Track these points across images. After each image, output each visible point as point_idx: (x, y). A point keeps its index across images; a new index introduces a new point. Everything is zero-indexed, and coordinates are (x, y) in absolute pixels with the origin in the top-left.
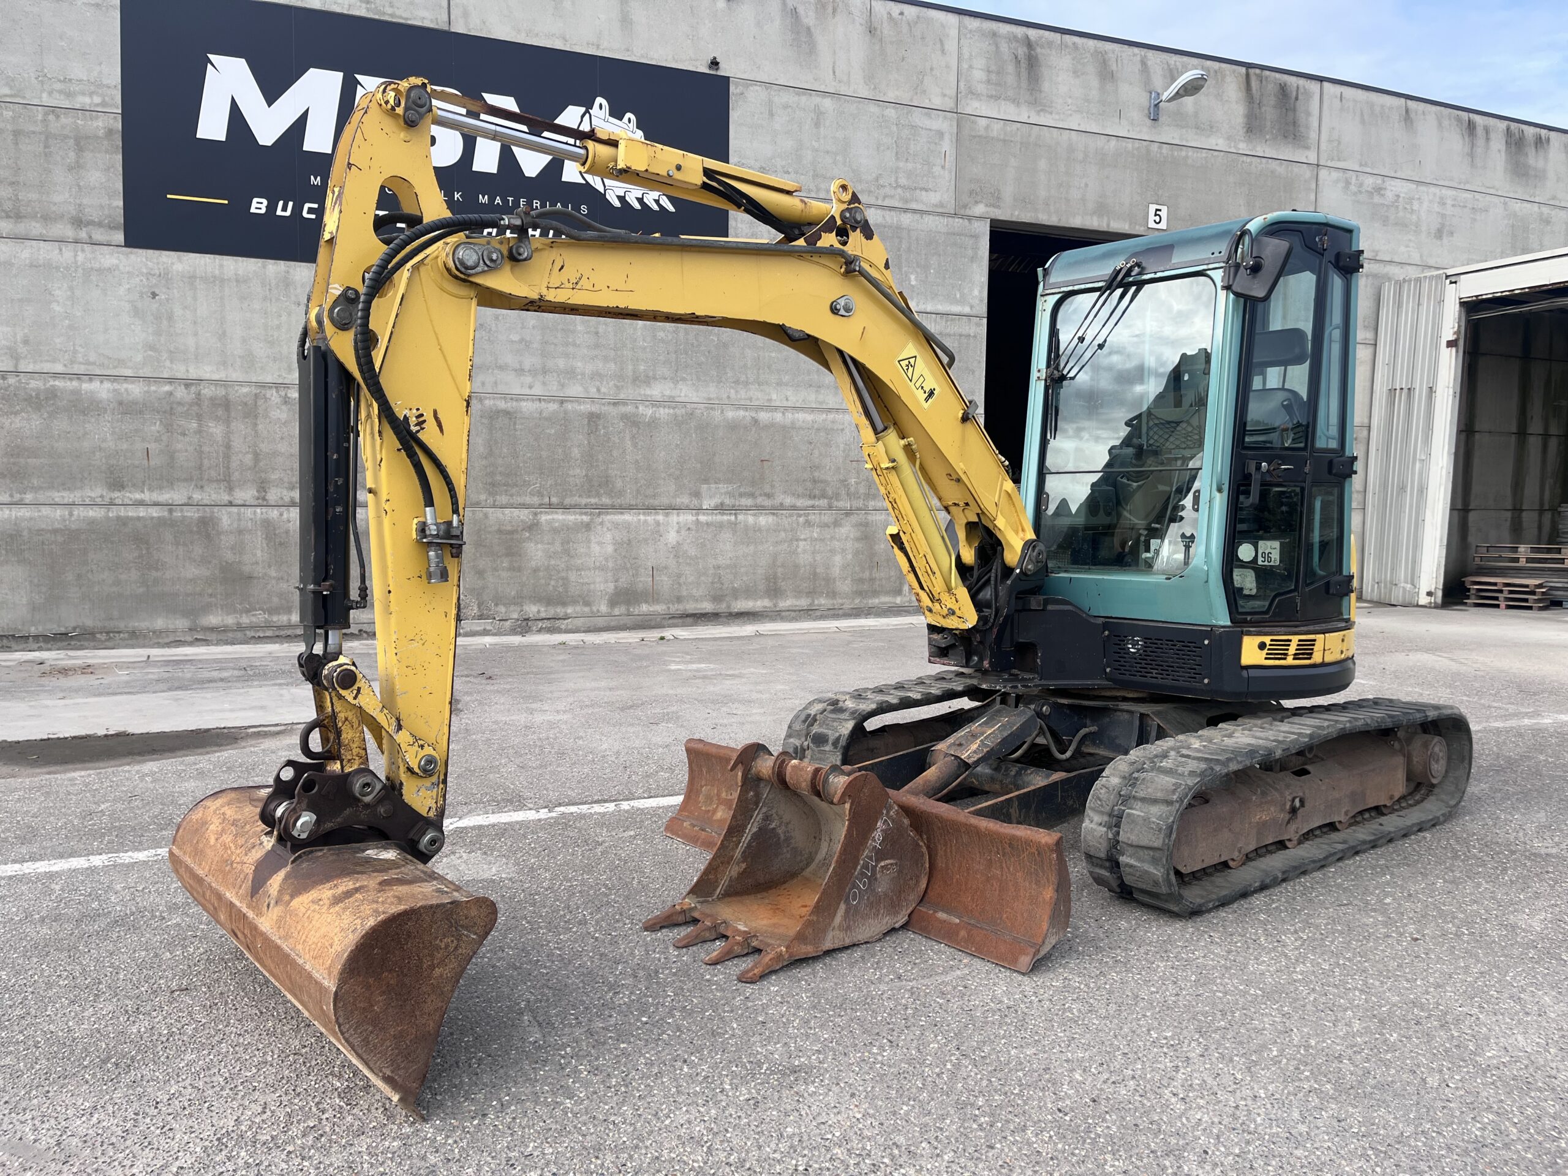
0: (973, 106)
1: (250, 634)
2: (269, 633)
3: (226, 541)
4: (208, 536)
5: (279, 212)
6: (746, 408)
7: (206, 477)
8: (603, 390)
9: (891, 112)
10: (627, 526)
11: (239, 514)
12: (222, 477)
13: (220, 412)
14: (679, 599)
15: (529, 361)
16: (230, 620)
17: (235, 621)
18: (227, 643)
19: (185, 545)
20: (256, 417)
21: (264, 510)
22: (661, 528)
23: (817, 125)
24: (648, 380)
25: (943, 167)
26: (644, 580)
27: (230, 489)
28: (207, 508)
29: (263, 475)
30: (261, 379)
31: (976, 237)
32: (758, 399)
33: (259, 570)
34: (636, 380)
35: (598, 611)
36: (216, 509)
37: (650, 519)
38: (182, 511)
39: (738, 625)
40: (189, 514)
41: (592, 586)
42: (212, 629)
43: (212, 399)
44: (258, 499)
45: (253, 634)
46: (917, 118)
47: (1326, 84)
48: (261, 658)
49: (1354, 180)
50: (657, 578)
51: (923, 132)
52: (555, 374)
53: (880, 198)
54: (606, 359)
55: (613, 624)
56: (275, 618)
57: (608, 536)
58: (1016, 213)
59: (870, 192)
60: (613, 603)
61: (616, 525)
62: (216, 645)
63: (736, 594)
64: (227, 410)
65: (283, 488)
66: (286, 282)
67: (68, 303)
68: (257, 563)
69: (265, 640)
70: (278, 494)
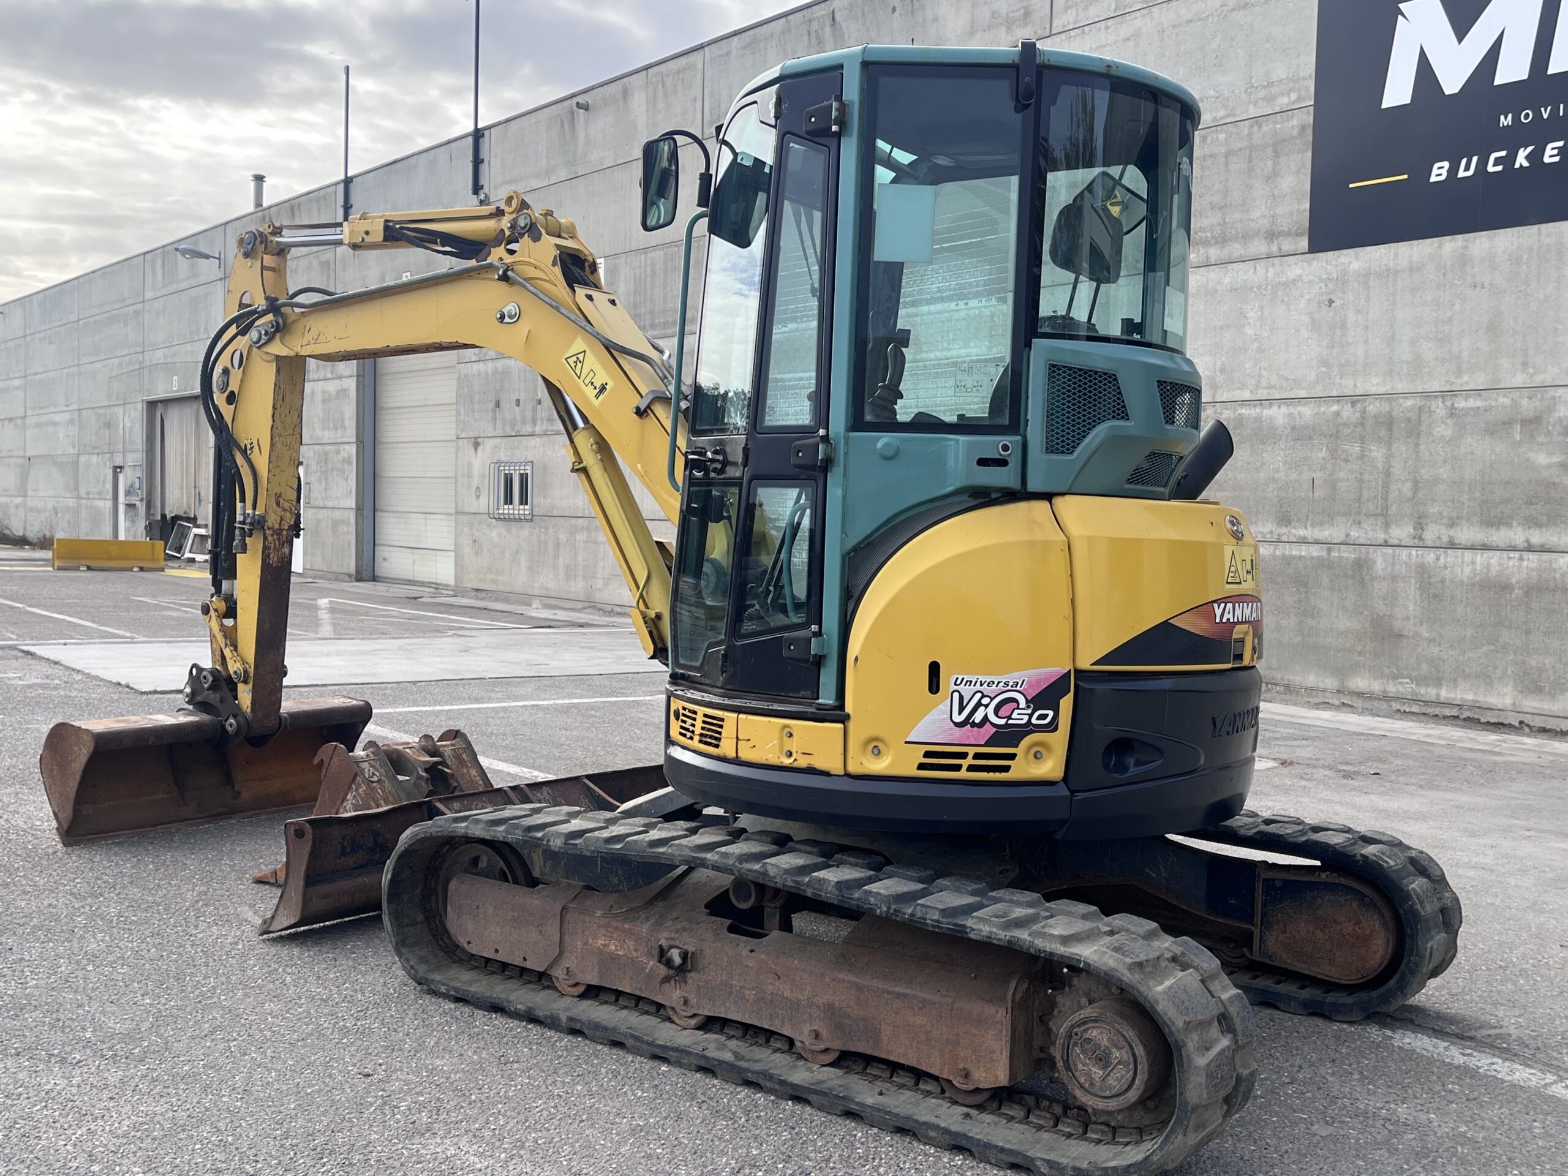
1: (1396, 706)
2: (1415, 709)
3: (1380, 588)
4: (1362, 582)
5: (1462, 174)
7: (1364, 512)
11: (1393, 556)
12: (1379, 511)
13: (1383, 433)
16: (1377, 686)
17: (1381, 688)
18: (1374, 713)
19: (1339, 590)
20: (1418, 436)
21: (1420, 552)
27: (1387, 525)
28: (1363, 549)
29: (1421, 508)
30: (1428, 387)
33: (1410, 628)
36: (1371, 550)
38: (1339, 551)
40: (1346, 555)
42: (1359, 694)
43: (1376, 417)
44: (1414, 538)
45: (1398, 706)
56: (1423, 691)
62: (1359, 714)
64: (1390, 429)
65: (1441, 525)
66: (1463, 261)
67: (1258, 324)
68: (1408, 618)
69: (1410, 716)
70: (1436, 532)
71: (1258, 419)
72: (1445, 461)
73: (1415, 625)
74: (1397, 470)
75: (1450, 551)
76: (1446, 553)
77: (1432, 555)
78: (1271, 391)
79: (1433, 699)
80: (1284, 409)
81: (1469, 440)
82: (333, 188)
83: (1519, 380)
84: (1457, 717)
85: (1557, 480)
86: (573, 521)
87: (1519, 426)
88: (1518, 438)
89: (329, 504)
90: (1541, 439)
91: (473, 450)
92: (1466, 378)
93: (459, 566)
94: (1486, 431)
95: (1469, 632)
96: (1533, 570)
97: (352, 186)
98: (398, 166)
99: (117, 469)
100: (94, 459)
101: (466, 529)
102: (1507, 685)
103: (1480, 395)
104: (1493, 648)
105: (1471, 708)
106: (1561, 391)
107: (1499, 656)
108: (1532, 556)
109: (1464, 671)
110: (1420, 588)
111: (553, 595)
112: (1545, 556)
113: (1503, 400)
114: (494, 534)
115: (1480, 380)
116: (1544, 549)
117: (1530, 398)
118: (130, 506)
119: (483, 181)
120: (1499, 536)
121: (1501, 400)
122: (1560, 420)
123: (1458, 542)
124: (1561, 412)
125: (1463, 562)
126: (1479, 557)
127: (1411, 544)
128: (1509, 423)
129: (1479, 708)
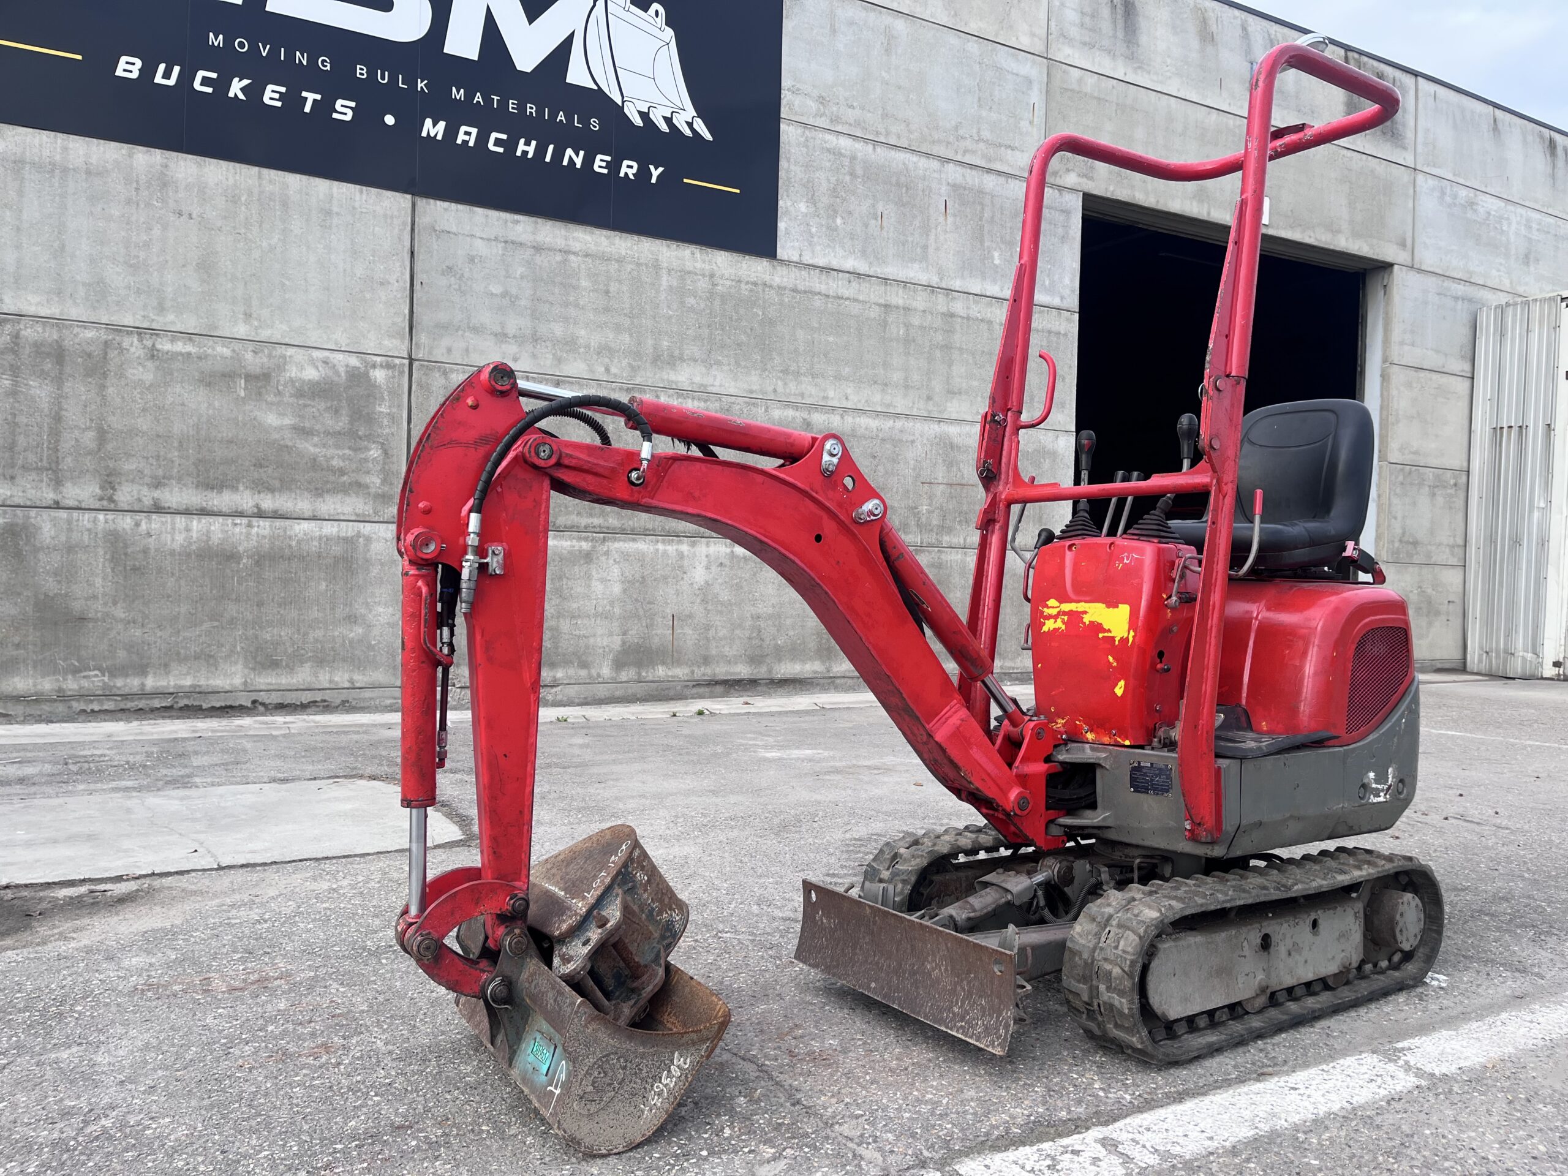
0: (1065, 53)
1: (77, 706)
2: (109, 705)
3: (48, 562)
4: (18, 555)
5: (158, 80)
6: (795, 406)
7: (20, 462)
8: (614, 370)
9: (973, 46)
10: (641, 558)
11: (69, 522)
12: (45, 464)
13: (48, 366)
14: (706, 660)
15: (514, 324)
16: (47, 685)
17: (55, 686)
18: (40, 719)
20: (105, 375)
21: (111, 516)
22: (686, 562)
23: (888, 51)
24: (673, 361)
25: (1031, 123)
26: (661, 633)
27: (58, 483)
28: (19, 511)
29: (111, 464)
30: (115, 319)
31: (1067, 212)
32: (811, 395)
33: (97, 608)
34: (657, 359)
35: (599, 675)
36: (33, 513)
37: (671, 549)
39: (781, 696)
41: (592, 640)
42: (17, 699)
43: (37, 345)
44: (101, 499)
45: (82, 706)
46: (1003, 57)
47: (1420, 79)
48: (93, 744)
49: (1448, 191)
50: (678, 631)
51: (1009, 77)
52: (549, 344)
53: (960, 153)
54: (618, 328)
55: (618, 693)
56: (119, 682)
57: (616, 571)
58: (1111, 188)
59: (948, 143)
60: (619, 664)
61: (626, 556)
62: (23, 722)
63: (779, 653)
64: (60, 363)
65: (143, 485)
66: (163, 180)
68: (94, 597)
69: (103, 716)
70: (135, 493)
72: (144, 410)
73: (105, 604)
74: (73, 414)
75: (154, 516)
76: (150, 519)
77: (129, 520)
79: (135, 690)
81: (178, 389)
83: (241, 330)
84: (171, 708)
85: (290, 444)
87: (243, 381)
88: (242, 394)
90: (271, 398)
92: (171, 317)
94: (201, 381)
95: (184, 609)
96: (264, 537)
102: (236, 663)
103: (190, 339)
104: (216, 624)
105: (188, 694)
106: (291, 351)
107: (225, 633)
108: (265, 524)
109: (178, 654)
110: (112, 560)
112: (278, 523)
113: (222, 350)
115: (191, 324)
116: (276, 515)
117: (255, 352)
120: (223, 501)
121: (219, 349)
122: (292, 380)
123: (166, 505)
124: (293, 372)
125: (173, 529)
126: (195, 523)
127: (97, 506)
128: (230, 376)
129: (200, 693)
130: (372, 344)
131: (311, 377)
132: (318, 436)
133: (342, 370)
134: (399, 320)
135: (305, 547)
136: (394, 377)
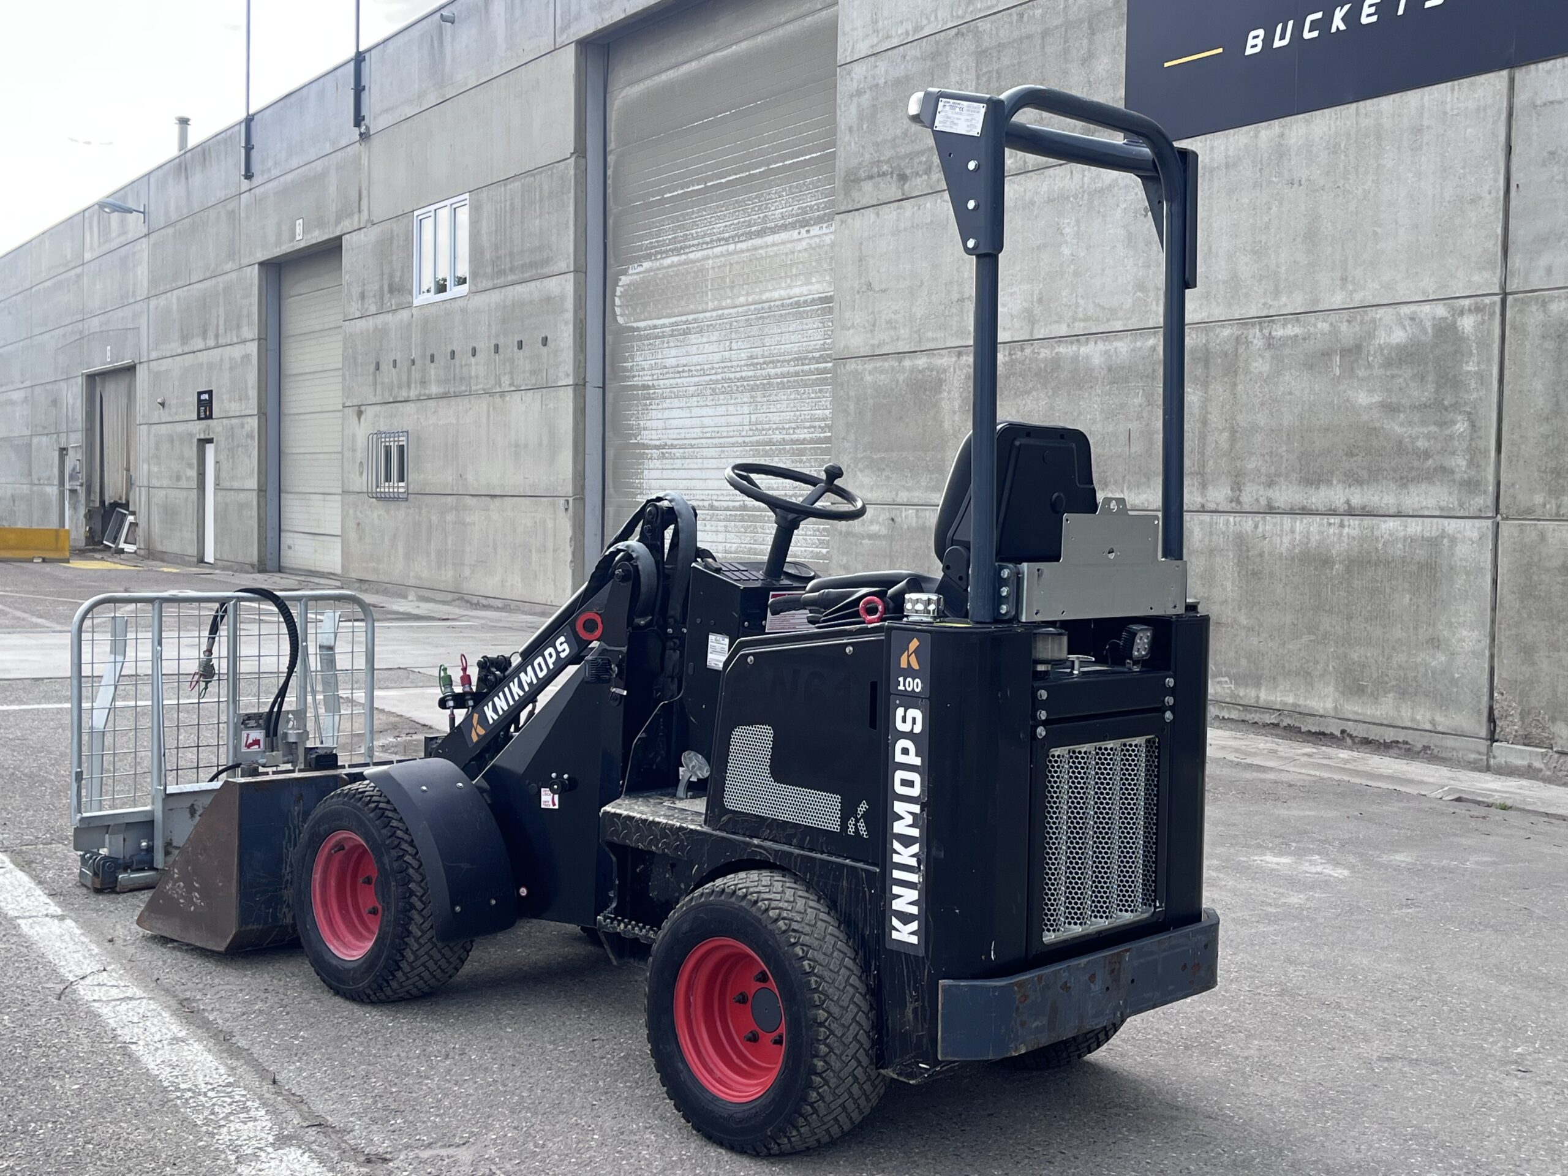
2: (1234, 715)
3: (1198, 564)
5: (1277, 44)
11: (1211, 525)
12: (1196, 468)
13: (1200, 371)
20: (1236, 373)
21: (1238, 518)
27: (1204, 487)
29: (1239, 464)
30: (1245, 312)
33: (1229, 614)
43: (1193, 352)
44: (1231, 501)
56: (1241, 692)
64: (1207, 366)
65: (1259, 484)
66: (1280, 152)
67: (1075, 241)
68: (1226, 601)
69: (1230, 725)
70: (1254, 494)
71: (1075, 359)
72: (1262, 404)
73: (1233, 609)
75: (1268, 517)
76: (1264, 519)
77: (1250, 522)
78: (1088, 324)
79: (1252, 702)
80: (1101, 346)
81: (1287, 377)
82: (237, 128)
83: (1338, 299)
84: (1276, 725)
85: (1378, 425)
86: (443, 499)
87: (1338, 358)
88: (1338, 373)
89: (236, 485)
90: (1361, 373)
91: (356, 418)
92: (1284, 299)
93: (345, 554)
94: (1305, 365)
95: (1288, 619)
96: (1354, 538)
97: (253, 124)
98: (293, 98)
99: (63, 451)
100: (44, 439)
101: (351, 511)
102: (1328, 684)
103: (1297, 320)
104: (1313, 637)
105: (1291, 713)
106: (1381, 312)
107: (1320, 647)
108: (1354, 522)
109: (1284, 667)
111: (426, 585)
112: (1367, 521)
113: (1323, 326)
114: (376, 514)
115: (1296, 302)
116: (1365, 513)
117: (1349, 321)
118: (73, 492)
119: (364, 112)
120: (1319, 497)
121: (1320, 325)
122: (1381, 348)
123: (1276, 505)
124: (1382, 338)
125: (1282, 531)
126: (1298, 522)
127: (1228, 509)
128: (1328, 354)
129: (1300, 713)
130: (1460, 285)
131: (1398, 340)
132: (1404, 411)
133: (1428, 325)
134: (1489, 245)
135: (1390, 551)
136: (1483, 322)
